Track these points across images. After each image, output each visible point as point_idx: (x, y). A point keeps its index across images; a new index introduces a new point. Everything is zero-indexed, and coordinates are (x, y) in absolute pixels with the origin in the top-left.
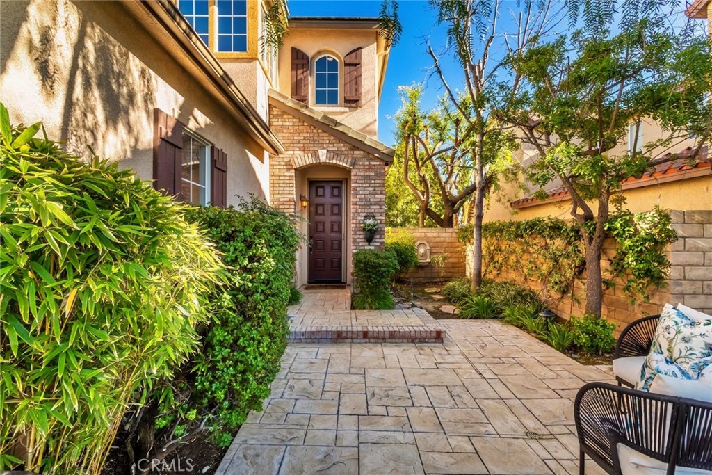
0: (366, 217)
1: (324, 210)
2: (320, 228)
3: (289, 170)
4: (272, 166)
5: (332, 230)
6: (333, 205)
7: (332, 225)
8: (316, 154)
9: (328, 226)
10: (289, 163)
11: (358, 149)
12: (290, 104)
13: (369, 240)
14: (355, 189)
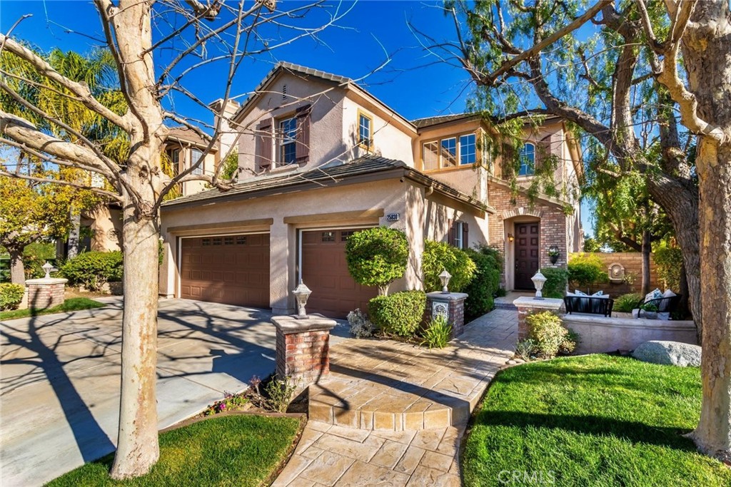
0: (551, 248)
1: (526, 242)
2: (523, 254)
3: (500, 221)
4: (490, 219)
5: (532, 255)
6: (532, 239)
7: (532, 252)
8: (517, 211)
9: (529, 252)
10: (500, 217)
11: (545, 205)
12: (501, 183)
13: (554, 262)
14: (543, 230)
